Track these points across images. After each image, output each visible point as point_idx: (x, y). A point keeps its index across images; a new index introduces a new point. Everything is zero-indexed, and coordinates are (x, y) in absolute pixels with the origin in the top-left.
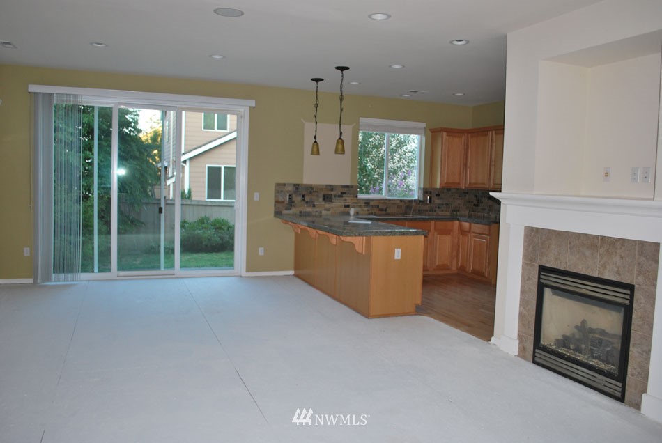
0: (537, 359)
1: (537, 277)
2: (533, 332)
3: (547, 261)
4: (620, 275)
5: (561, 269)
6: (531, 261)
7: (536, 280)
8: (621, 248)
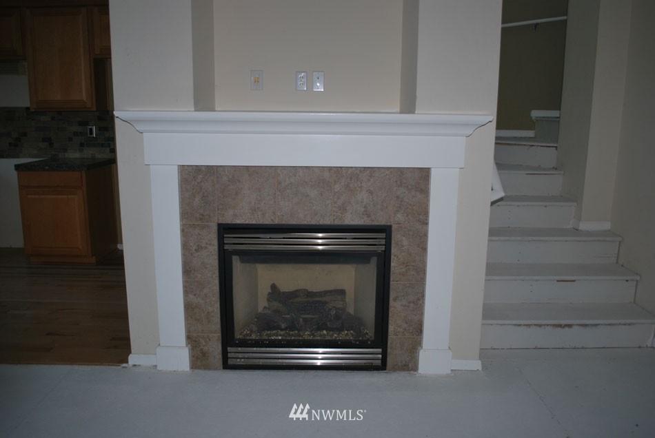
0: (230, 362)
1: (215, 242)
2: (219, 326)
3: (235, 215)
4: (369, 216)
5: (267, 223)
6: (201, 219)
7: (214, 248)
8: (369, 180)
